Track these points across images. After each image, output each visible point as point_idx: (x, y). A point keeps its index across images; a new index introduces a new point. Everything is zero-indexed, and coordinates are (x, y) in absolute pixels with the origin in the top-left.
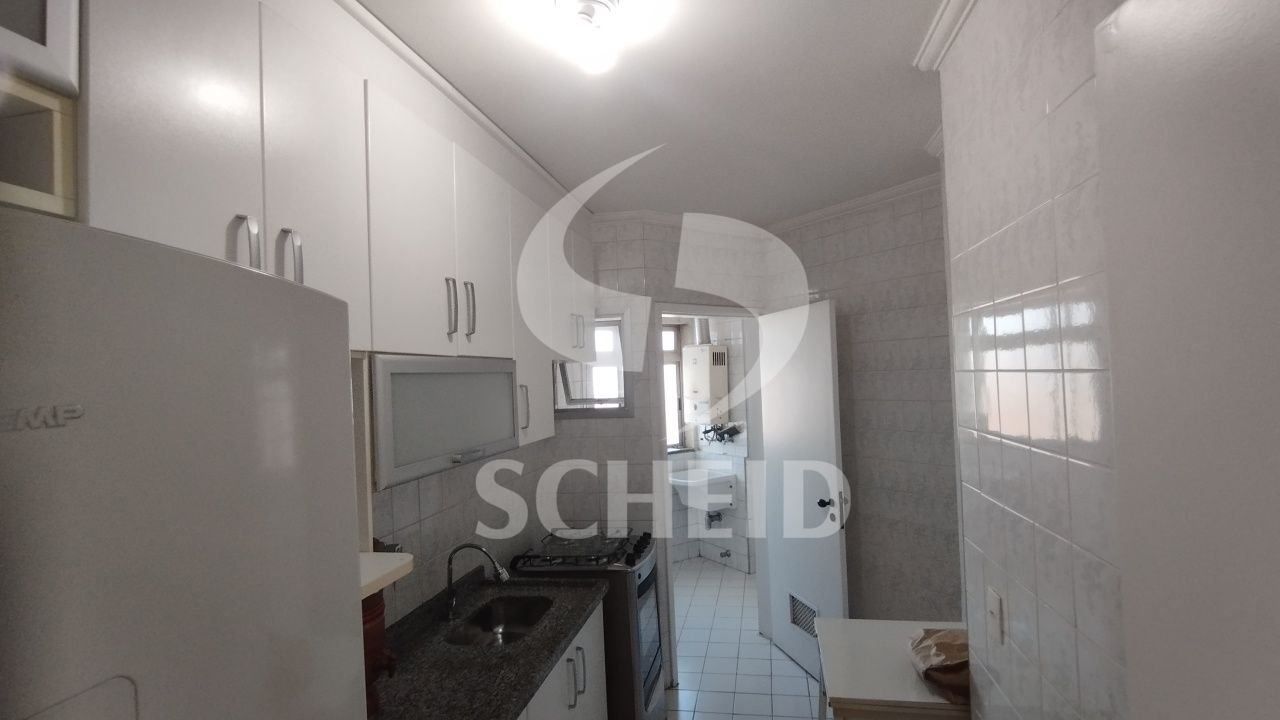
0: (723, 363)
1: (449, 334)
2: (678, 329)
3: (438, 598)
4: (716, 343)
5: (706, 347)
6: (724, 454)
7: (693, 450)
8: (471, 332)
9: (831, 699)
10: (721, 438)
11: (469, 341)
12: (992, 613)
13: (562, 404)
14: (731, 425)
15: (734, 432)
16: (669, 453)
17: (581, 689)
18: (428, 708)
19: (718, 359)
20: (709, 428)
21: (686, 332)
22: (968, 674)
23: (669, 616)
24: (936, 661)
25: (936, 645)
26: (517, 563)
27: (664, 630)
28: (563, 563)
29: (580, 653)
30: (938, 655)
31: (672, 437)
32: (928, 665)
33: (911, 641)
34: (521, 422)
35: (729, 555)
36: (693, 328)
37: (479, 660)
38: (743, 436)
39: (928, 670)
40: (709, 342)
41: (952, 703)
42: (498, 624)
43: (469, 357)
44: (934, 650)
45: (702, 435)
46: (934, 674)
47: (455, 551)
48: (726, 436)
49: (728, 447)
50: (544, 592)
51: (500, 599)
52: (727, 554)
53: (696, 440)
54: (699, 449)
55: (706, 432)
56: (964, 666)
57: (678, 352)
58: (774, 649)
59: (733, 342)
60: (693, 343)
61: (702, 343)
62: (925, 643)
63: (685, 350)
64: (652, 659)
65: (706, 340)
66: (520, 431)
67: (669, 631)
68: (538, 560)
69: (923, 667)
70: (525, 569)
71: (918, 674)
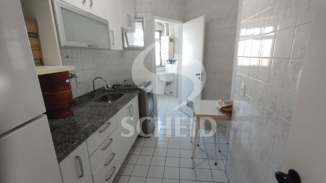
0: (172, 42)
1: (83, 3)
2: (160, 32)
3: (91, 92)
4: (170, 36)
5: (168, 37)
6: (172, 67)
7: (163, 66)
8: (91, 5)
9: (197, 115)
10: (171, 63)
11: (91, 8)
12: (242, 89)
13: (126, 46)
14: (174, 59)
15: (174, 61)
16: (157, 67)
17: (132, 115)
18: (87, 114)
19: (171, 40)
20: (168, 60)
21: (162, 33)
22: (232, 108)
23: (156, 103)
24: (224, 105)
25: (224, 102)
26: (114, 87)
27: (155, 106)
28: (127, 87)
29: (131, 106)
30: (225, 104)
31: (158, 63)
32: (222, 107)
33: (218, 102)
34: (112, 43)
35: (172, 93)
36: (164, 31)
37: (103, 105)
38: (177, 63)
39: (222, 108)
40: (169, 35)
41: (227, 115)
42: (109, 100)
43: (91, 13)
44: (224, 103)
45: (166, 62)
46: (223, 108)
47: (95, 79)
48: (172, 62)
49: (173, 65)
50: (122, 93)
51: (109, 94)
52: (171, 93)
53: (164, 64)
54: (165, 66)
55: (167, 61)
56: (231, 106)
57: (160, 39)
58: (182, 112)
59: (175, 36)
60: (164, 36)
61: (167, 35)
62: (222, 102)
63: (162, 37)
64: (151, 112)
65: (168, 34)
66: (111, 45)
67: (156, 107)
68: (120, 86)
69: (220, 107)
70: (116, 88)
71: (219, 110)
